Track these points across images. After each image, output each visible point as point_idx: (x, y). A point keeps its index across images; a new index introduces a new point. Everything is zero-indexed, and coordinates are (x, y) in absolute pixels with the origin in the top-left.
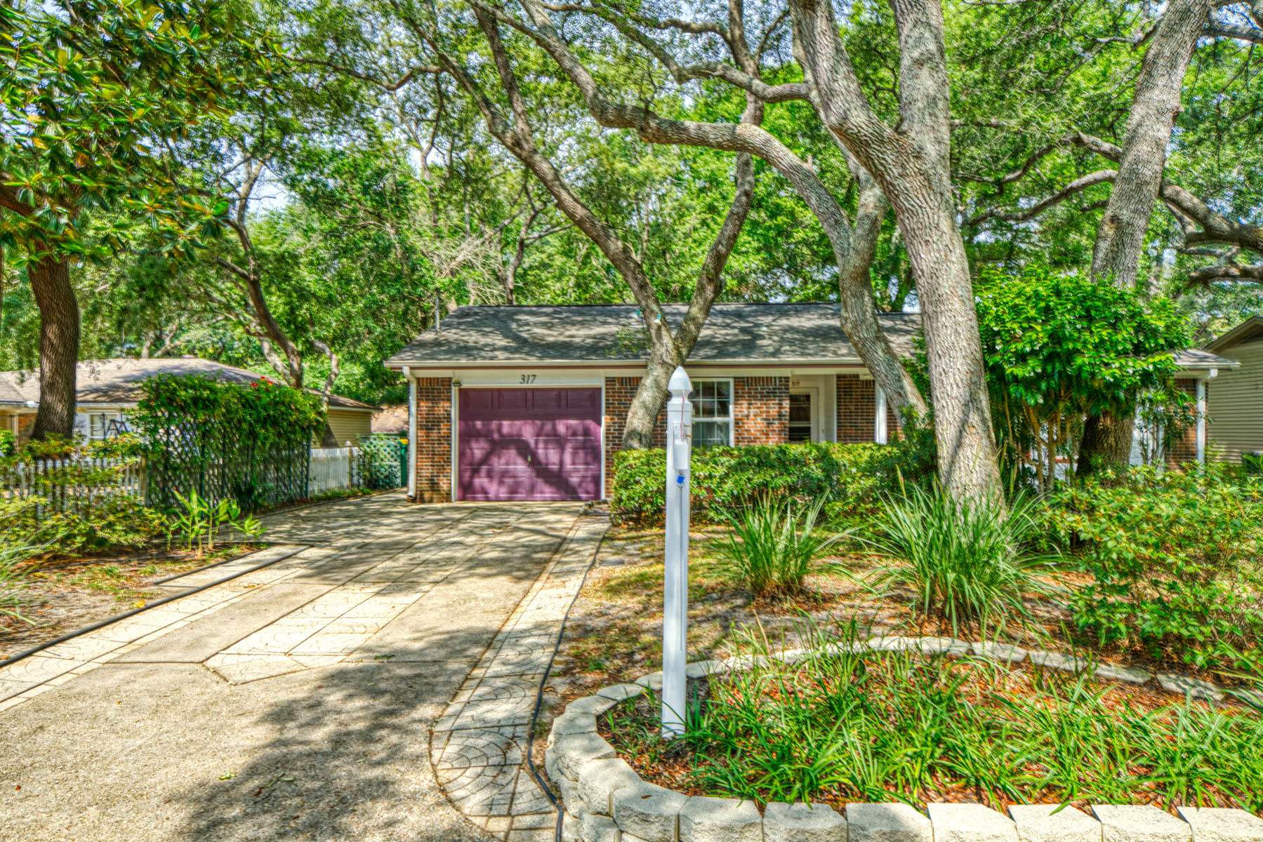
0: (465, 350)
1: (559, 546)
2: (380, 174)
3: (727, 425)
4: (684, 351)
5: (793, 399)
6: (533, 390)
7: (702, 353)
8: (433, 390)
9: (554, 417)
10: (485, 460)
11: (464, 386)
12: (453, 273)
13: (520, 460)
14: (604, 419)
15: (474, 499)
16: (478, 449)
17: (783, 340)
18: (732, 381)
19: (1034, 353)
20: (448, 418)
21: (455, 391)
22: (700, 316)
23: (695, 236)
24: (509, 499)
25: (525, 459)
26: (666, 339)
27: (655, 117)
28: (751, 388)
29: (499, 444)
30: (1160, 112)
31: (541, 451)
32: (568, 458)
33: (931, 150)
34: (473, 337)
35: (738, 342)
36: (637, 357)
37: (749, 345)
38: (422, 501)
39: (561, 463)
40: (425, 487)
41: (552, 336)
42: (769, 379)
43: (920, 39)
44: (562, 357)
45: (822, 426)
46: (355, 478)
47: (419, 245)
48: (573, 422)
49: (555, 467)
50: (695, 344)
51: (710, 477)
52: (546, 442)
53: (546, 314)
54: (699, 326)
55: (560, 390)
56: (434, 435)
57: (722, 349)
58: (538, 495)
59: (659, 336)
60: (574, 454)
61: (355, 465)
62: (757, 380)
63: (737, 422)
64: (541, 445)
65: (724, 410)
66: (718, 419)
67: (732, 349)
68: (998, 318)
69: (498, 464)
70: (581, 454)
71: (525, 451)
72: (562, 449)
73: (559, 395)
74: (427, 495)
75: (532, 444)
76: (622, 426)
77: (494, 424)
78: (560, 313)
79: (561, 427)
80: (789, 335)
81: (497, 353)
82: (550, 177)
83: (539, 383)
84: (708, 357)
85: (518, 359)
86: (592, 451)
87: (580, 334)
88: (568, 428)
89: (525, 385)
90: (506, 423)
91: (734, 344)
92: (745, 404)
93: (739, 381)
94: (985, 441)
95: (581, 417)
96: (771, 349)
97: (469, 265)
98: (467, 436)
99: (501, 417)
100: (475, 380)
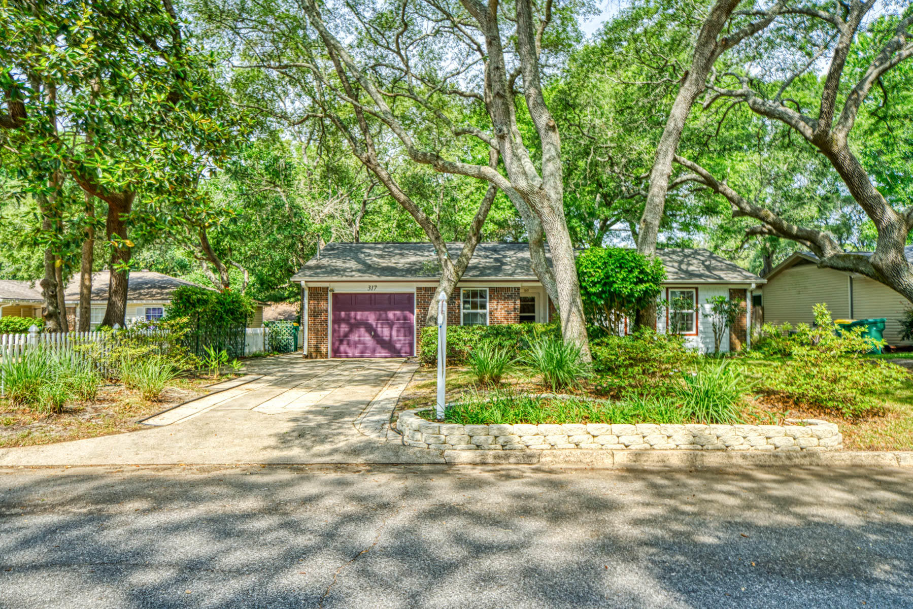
0: (335, 271)
1: (393, 375)
2: (276, 159)
3: (485, 315)
4: (460, 274)
5: (523, 300)
6: (375, 294)
7: (471, 274)
8: (318, 294)
9: (386, 310)
10: (346, 335)
11: (336, 292)
12: (322, 221)
13: (367, 335)
14: (416, 311)
15: (340, 357)
16: (344, 328)
17: (517, 266)
18: (488, 290)
19: (598, 282)
20: (327, 311)
21: (330, 295)
22: (469, 254)
23: (472, 197)
24: (362, 357)
25: (370, 334)
26: (450, 267)
27: (442, 159)
28: (498, 293)
29: (355, 326)
30: (662, 175)
31: (379, 329)
32: (394, 333)
33: (553, 196)
34: (339, 263)
35: (493, 267)
36: (434, 276)
37: (497, 270)
38: (311, 357)
39: (391, 336)
40: (312, 350)
41: (384, 263)
42: (508, 289)
43: (549, 150)
44: (392, 276)
45: (542, 315)
46: (267, 346)
47: (302, 204)
48: (398, 313)
49: (387, 339)
50: (467, 269)
51: (471, 340)
52: (382, 324)
53: (380, 249)
54: (468, 259)
55: (391, 294)
56: (318, 320)
57: (483, 271)
58: (378, 355)
59: (446, 265)
60: (398, 331)
61: (267, 338)
62: (502, 289)
63: (490, 313)
64: (379, 326)
65: (483, 307)
66: (479, 311)
67: (488, 271)
68: (586, 267)
69: (354, 337)
70: (402, 330)
71: (370, 329)
72: (391, 328)
73: (390, 298)
74: (314, 355)
75: (374, 326)
76: (426, 315)
77: (353, 314)
78: (388, 248)
79: (391, 315)
80: (520, 263)
81: (353, 273)
82: (386, 179)
83: (378, 291)
84: (474, 276)
85: (366, 277)
86: (409, 330)
87: (402, 262)
88: (394, 315)
89: (370, 292)
90: (359, 313)
91: (489, 268)
92: (495, 302)
93: (492, 290)
94: (579, 319)
95: (402, 310)
96: (510, 272)
97: (332, 216)
98: (337, 321)
99: (356, 310)
100: (340, 289)
